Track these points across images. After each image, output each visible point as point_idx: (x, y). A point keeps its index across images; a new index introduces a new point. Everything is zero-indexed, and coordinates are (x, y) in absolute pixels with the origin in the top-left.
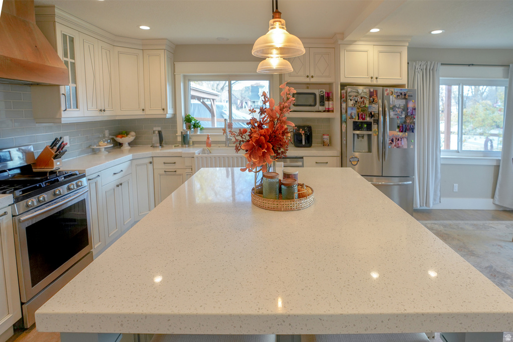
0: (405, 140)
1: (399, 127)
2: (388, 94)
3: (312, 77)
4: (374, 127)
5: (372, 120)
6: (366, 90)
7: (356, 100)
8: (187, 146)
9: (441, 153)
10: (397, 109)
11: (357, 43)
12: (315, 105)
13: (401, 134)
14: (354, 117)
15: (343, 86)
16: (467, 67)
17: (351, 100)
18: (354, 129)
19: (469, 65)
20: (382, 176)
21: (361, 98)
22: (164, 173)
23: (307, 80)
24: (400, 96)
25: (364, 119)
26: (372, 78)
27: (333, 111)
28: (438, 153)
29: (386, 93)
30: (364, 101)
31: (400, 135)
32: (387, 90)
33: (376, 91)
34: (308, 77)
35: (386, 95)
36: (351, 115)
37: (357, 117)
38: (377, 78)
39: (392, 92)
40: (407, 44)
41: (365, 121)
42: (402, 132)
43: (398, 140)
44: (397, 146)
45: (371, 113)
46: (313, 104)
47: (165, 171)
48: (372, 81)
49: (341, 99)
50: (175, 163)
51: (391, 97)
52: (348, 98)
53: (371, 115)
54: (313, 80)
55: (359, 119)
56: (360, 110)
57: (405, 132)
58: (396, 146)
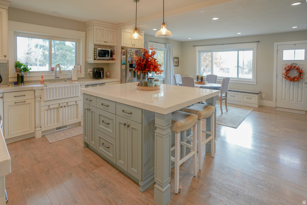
3: (107, 42)
6: (134, 50)
7: (131, 54)
8: (23, 84)
11: (127, 29)
12: (108, 56)
15: (122, 48)
16: (155, 43)
18: (130, 68)
19: (156, 42)
21: (133, 53)
22: (14, 104)
23: (104, 44)
26: (133, 45)
27: (115, 60)
33: (138, 50)
34: (105, 42)
36: (129, 61)
37: (131, 62)
38: (134, 45)
40: (144, 32)
47: (15, 103)
48: (133, 46)
49: (121, 54)
50: (25, 95)
52: (128, 53)
54: (107, 44)
56: (132, 59)
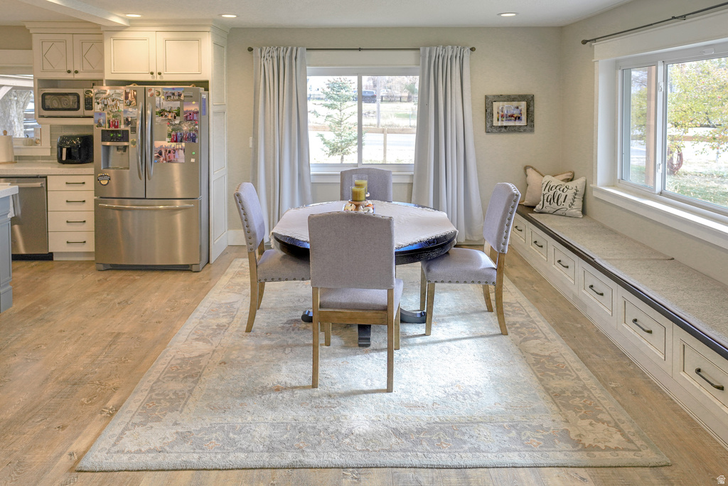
0: (181, 152)
1: (170, 135)
2: (152, 95)
3: (76, 72)
4: (132, 137)
5: (128, 128)
7: (106, 103)
9: (311, 168)
10: (166, 114)
11: (130, 29)
12: (78, 108)
13: (173, 144)
14: (103, 125)
16: (358, 52)
17: (98, 104)
18: (103, 140)
20: (145, 198)
21: (113, 101)
24: (172, 97)
25: (117, 127)
26: (152, 73)
28: (305, 168)
29: (149, 94)
30: (116, 105)
31: (173, 146)
32: (150, 90)
33: (135, 92)
34: (69, 72)
35: (149, 96)
36: (99, 122)
37: (107, 125)
38: (160, 74)
39: (159, 92)
40: (211, 29)
41: (119, 129)
42: (176, 141)
43: (170, 152)
44: (168, 159)
45: (127, 119)
46: (76, 107)
51: (157, 99)
52: (94, 100)
53: (127, 122)
54: (78, 77)
55: (109, 127)
56: (111, 116)
57: (181, 141)
58: (166, 160)
